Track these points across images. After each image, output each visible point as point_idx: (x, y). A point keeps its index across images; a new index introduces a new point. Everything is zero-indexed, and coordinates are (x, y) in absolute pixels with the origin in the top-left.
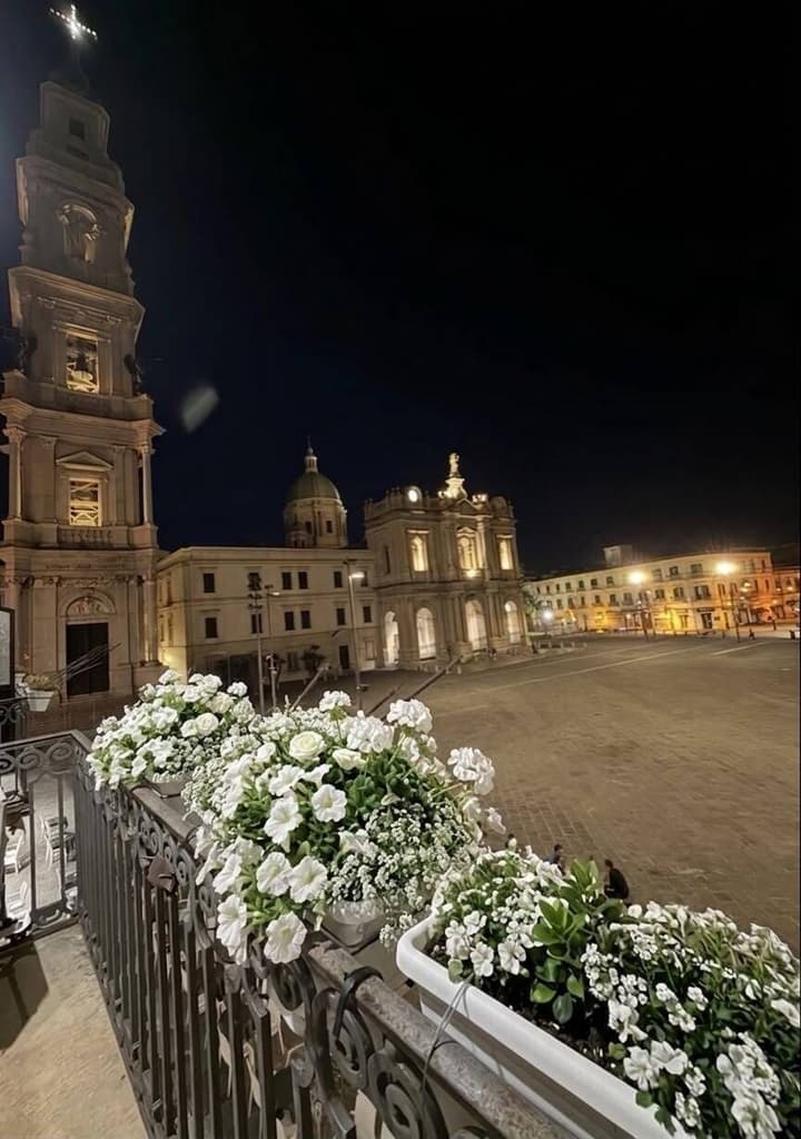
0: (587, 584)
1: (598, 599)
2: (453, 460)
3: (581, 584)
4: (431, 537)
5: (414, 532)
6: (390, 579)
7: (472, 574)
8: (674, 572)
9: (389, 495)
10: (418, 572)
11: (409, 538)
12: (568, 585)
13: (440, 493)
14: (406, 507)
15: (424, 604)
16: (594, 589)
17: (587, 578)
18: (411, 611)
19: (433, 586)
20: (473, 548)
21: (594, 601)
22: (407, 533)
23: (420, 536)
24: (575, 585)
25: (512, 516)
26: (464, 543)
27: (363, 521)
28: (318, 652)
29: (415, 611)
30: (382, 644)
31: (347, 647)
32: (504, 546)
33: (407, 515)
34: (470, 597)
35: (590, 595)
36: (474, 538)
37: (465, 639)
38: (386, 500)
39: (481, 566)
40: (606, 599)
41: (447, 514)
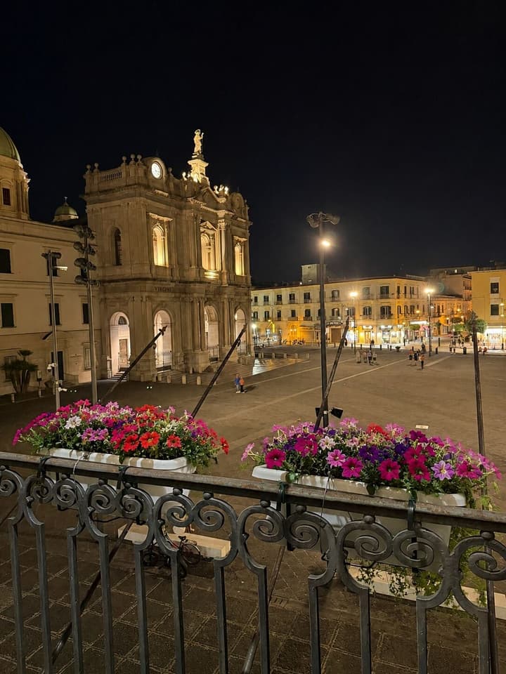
0: (285, 299)
1: (293, 313)
2: (198, 138)
3: (279, 298)
4: (173, 226)
5: (156, 217)
6: (118, 272)
7: (211, 275)
8: (385, 292)
9: (128, 162)
10: (157, 266)
11: (149, 224)
12: (266, 299)
13: (184, 174)
14: (147, 183)
15: (162, 306)
16: (290, 303)
17: (285, 292)
18: (149, 313)
19: (173, 285)
20: (212, 247)
21: (290, 315)
22: (148, 216)
23: (162, 222)
24: (272, 298)
25: (247, 217)
26: (204, 240)
27: (83, 192)
28: (28, 359)
29: (154, 313)
30: (104, 350)
31: (62, 352)
32: (237, 249)
33: (150, 193)
34: (208, 301)
35: (286, 309)
36: (213, 235)
37: (202, 346)
38: (123, 168)
39: (219, 268)
40: (301, 314)
41: (192, 201)
